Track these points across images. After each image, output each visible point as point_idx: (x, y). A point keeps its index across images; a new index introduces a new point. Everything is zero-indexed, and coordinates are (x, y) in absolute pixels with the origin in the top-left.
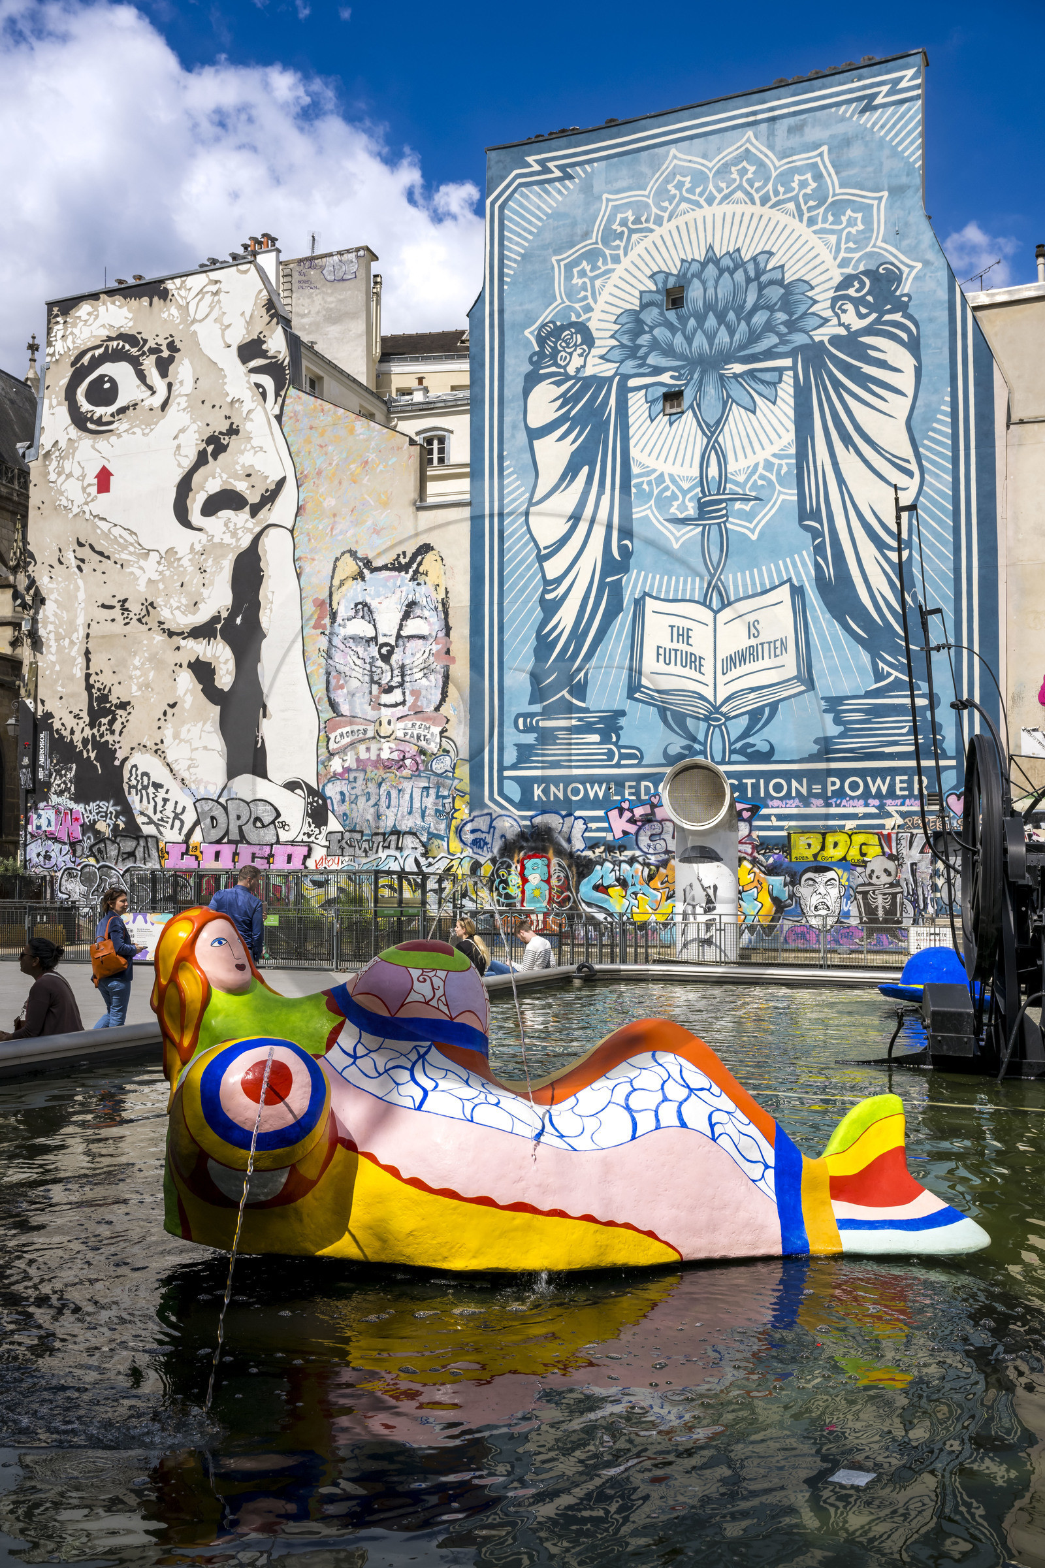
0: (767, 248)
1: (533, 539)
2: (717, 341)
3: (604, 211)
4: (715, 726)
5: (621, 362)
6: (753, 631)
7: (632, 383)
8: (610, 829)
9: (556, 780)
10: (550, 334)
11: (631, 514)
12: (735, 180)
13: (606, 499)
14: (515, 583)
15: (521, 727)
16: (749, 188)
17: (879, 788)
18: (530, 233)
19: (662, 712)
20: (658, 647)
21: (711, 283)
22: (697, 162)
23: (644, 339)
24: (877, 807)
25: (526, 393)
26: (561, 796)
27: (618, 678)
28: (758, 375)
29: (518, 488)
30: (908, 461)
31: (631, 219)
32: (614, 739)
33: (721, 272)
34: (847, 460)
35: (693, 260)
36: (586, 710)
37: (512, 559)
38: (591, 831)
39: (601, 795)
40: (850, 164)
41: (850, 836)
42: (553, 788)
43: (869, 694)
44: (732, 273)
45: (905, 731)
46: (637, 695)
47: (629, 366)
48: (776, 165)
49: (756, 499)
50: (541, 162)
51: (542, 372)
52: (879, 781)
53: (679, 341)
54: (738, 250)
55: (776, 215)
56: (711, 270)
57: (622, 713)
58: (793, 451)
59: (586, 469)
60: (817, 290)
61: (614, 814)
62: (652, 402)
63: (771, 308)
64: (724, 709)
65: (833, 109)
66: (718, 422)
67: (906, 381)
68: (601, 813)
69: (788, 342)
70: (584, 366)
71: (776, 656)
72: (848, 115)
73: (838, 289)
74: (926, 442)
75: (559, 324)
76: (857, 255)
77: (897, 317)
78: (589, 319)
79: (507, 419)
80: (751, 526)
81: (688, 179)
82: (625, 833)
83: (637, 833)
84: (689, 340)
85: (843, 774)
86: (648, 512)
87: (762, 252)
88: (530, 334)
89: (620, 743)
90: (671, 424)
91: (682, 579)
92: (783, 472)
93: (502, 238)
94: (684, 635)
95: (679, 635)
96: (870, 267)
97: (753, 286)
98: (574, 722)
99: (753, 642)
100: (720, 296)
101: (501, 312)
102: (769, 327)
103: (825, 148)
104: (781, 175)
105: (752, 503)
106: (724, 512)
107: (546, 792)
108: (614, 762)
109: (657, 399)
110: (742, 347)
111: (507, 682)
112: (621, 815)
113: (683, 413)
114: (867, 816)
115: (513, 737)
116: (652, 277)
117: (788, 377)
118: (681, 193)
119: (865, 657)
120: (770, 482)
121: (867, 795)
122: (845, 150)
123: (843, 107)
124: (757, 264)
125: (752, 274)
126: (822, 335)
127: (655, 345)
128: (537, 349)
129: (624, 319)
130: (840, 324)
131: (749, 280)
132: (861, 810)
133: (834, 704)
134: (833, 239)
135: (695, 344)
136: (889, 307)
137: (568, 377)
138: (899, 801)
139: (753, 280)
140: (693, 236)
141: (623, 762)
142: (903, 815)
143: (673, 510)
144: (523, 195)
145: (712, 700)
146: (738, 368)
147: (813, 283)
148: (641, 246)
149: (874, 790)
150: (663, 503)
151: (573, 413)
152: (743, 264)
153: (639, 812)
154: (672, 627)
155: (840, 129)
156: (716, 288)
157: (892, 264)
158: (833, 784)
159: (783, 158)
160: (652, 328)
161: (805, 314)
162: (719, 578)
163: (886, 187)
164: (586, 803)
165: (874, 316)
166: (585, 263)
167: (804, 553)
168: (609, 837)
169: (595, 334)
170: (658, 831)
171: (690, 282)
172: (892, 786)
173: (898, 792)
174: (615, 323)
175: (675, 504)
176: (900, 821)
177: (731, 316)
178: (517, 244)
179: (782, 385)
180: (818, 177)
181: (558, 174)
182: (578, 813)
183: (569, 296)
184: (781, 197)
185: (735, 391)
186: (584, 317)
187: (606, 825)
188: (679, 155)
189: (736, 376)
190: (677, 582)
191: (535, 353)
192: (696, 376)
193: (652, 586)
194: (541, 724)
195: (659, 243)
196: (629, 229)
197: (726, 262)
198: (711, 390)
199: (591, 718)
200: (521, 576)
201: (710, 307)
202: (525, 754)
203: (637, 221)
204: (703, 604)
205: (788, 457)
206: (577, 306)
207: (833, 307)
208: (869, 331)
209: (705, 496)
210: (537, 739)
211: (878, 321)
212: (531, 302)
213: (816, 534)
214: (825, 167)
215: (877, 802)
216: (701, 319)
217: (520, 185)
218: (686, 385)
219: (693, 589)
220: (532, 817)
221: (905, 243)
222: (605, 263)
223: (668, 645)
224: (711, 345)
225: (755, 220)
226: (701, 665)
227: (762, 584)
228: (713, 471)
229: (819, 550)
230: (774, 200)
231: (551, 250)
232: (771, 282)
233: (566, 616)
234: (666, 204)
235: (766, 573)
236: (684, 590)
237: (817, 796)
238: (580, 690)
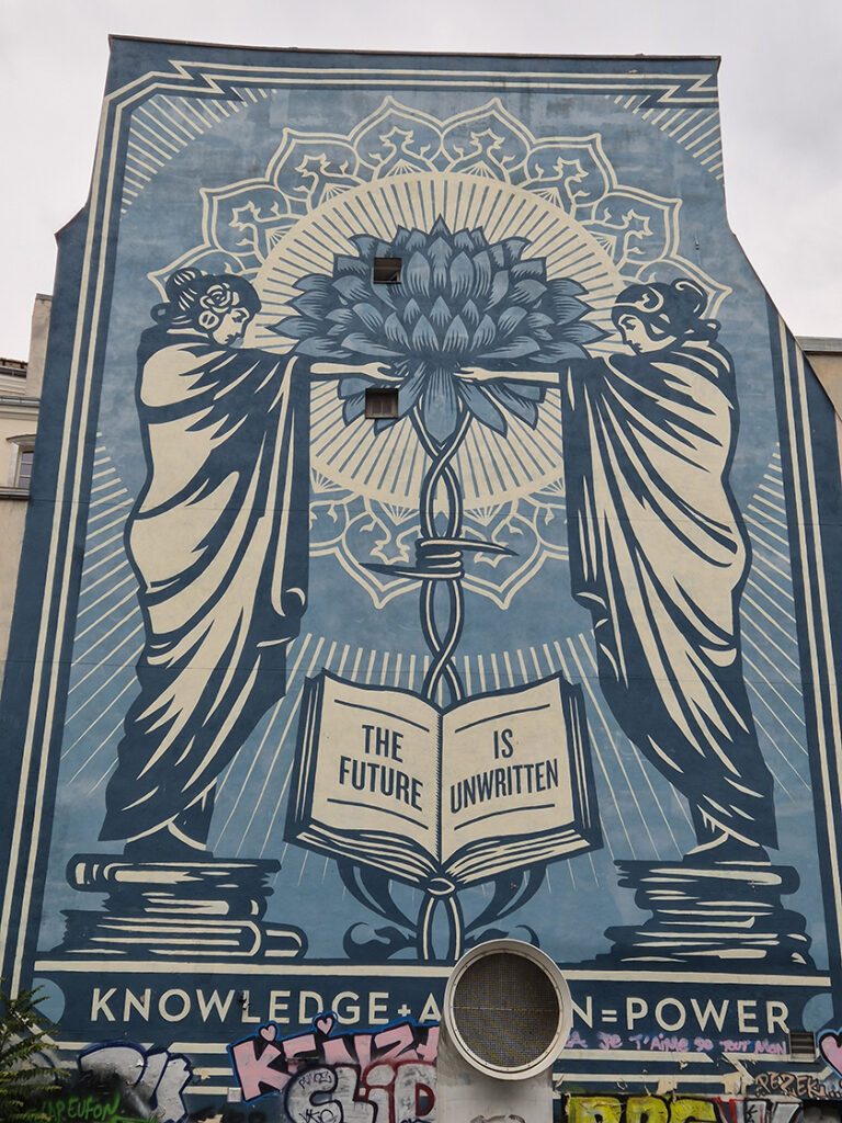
0: (521, 234)
1: (135, 567)
2: (449, 334)
3: (284, 149)
4: (437, 898)
5: (302, 339)
6: (502, 746)
7: (316, 368)
8: (235, 1081)
9: (137, 982)
10: (189, 284)
11: (308, 550)
12: (476, 148)
13: (265, 525)
14: (96, 634)
15: (80, 880)
16: (496, 162)
17: (711, 1019)
18: (169, 151)
19: (345, 867)
20: (344, 759)
21: (441, 262)
22: (424, 118)
23: (339, 315)
24: (709, 1053)
25: (143, 356)
26: (145, 1012)
27: (268, 804)
28: (511, 387)
29: (115, 488)
30: (727, 529)
31: (325, 164)
32: (255, 911)
33: (456, 251)
34: (642, 518)
35: (415, 229)
36: (206, 857)
37: (92, 596)
38: (199, 1082)
39: (223, 1013)
40: (631, 160)
41: (668, 1104)
42: (130, 997)
43: (690, 862)
44: (471, 255)
45: (749, 924)
46: (301, 837)
47: (314, 346)
48: (532, 142)
49: (506, 551)
50: (194, 72)
51: (171, 331)
52: (710, 1007)
53: (392, 325)
54: (481, 229)
55: (533, 198)
56: (440, 246)
57: (274, 866)
58: (562, 493)
59: (234, 477)
60: (592, 295)
61: (245, 1051)
62: (349, 399)
63: (528, 307)
64: (454, 870)
65: (607, 97)
66: (451, 439)
67: (719, 425)
68: (219, 1048)
69: (554, 352)
70: (242, 335)
71: (539, 789)
72: (626, 106)
73: (620, 298)
74: (750, 506)
75: (204, 273)
76: (646, 264)
77: (703, 345)
78: (255, 275)
79: (108, 387)
80: (500, 589)
81: (410, 134)
82: (264, 1087)
83: (288, 1087)
84: (409, 327)
85: (652, 992)
86: (336, 550)
87: (514, 238)
88: (156, 279)
89: (265, 919)
90: (377, 433)
91: (387, 655)
92: (547, 520)
93: (123, 149)
94: (388, 743)
95: (379, 741)
96: (663, 281)
97: (502, 277)
98: (181, 877)
99: (504, 763)
100: (454, 279)
101: (113, 240)
102: (525, 329)
103: (598, 136)
104: (540, 153)
105: (501, 557)
106: (458, 564)
107: (116, 1004)
108: (253, 952)
109: (357, 395)
110: (486, 348)
111: (63, 796)
112: (258, 1054)
113: (397, 419)
114: (694, 1068)
115: (59, 897)
116: (354, 239)
117: (553, 396)
118: (399, 149)
119: (681, 803)
120: (528, 530)
121: (691, 1031)
122: (624, 143)
123: (620, 98)
124: (507, 252)
125: (501, 261)
126: (601, 350)
127: (355, 325)
128: (166, 300)
129: (309, 285)
130: (625, 341)
131: (495, 268)
132: (684, 1057)
133: (635, 873)
134: (612, 240)
135: (417, 333)
136: (691, 331)
137: (214, 345)
138: (744, 1044)
139: (502, 269)
140: (416, 201)
141: (269, 953)
142: (753, 1068)
143: (375, 552)
144: (161, 103)
145: (434, 853)
146: (481, 374)
147: (587, 286)
148: (336, 201)
149: (703, 1023)
150: (360, 541)
151: (217, 396)
152: (488, 247)
153: (293, 1047)
154: (368, 728)
155: (618, 120)
156: (448, 269)
157: (693, 282)
158: (637, 1008)
159: (542, 136)
160: (351, 304)
161: (576, 321)
162: (448, 660)
163: (679, 193)
164: (195, 1028)
165: (671, 339)
166: (251, 205)
167: (581, 636)
168: (233, 1094)
169: (262, 296)
170: (328, 1086)
171: (410, 255)
172: (732, 1017)
173: (743, 1028)
174: (294, 286)
175: (380, 544)
176: (749, 1079)
177: (470, 306)
178: (147, 160)
179: (545, 405)
180: (589, 165)
181: (217, 90)
182: (175, 1048)
183: (224, 241)
184: (539, 179)
185: (476, 401)
186: (245, 272)
187: (228, 1072)
188: (396, 104)
189: (477, 383)
190: (379, 659)
191: (163, 306)
192: (418, 374)
193: (337, 661)
194: (121, 876)
195: (366, 201)
196: (321, 175)
197: (463, 240)
198: (440, 397)
199: (215, 870)
200: (108, 623)
201: (438, 290)
202: (81, 930)
203: (334, 168)
204: (423, 697)
205: (555, 500)
206: (235, 256)
207: (615, 319)
208: (664, 356)
209: (427, 538)
210: (107, 904)
211: (676, 346)
212: (163, 237)
213: (599, 612)
214: (599, 157)
215: (708, 1044)
216: (426, 302)
217: (158, 91)
218: (403, 384)
219: (405, 673)
220: (83, 1053)
221: (707, 261)
222: (283, 209)
223: (362, 757)
224: (441, 339)
225: (504, 200)
226: (415, 793)
227: (517, 676)
228: (441, 505)
229: (604, 635)
230: (529, 181)
231: (199, 180)
232: (527, 276)
233: (183, 696)
234: (377, 156)
235: (521, 660)
236: (391, 673)
237: (610, 1028)
238: (198, 823)
